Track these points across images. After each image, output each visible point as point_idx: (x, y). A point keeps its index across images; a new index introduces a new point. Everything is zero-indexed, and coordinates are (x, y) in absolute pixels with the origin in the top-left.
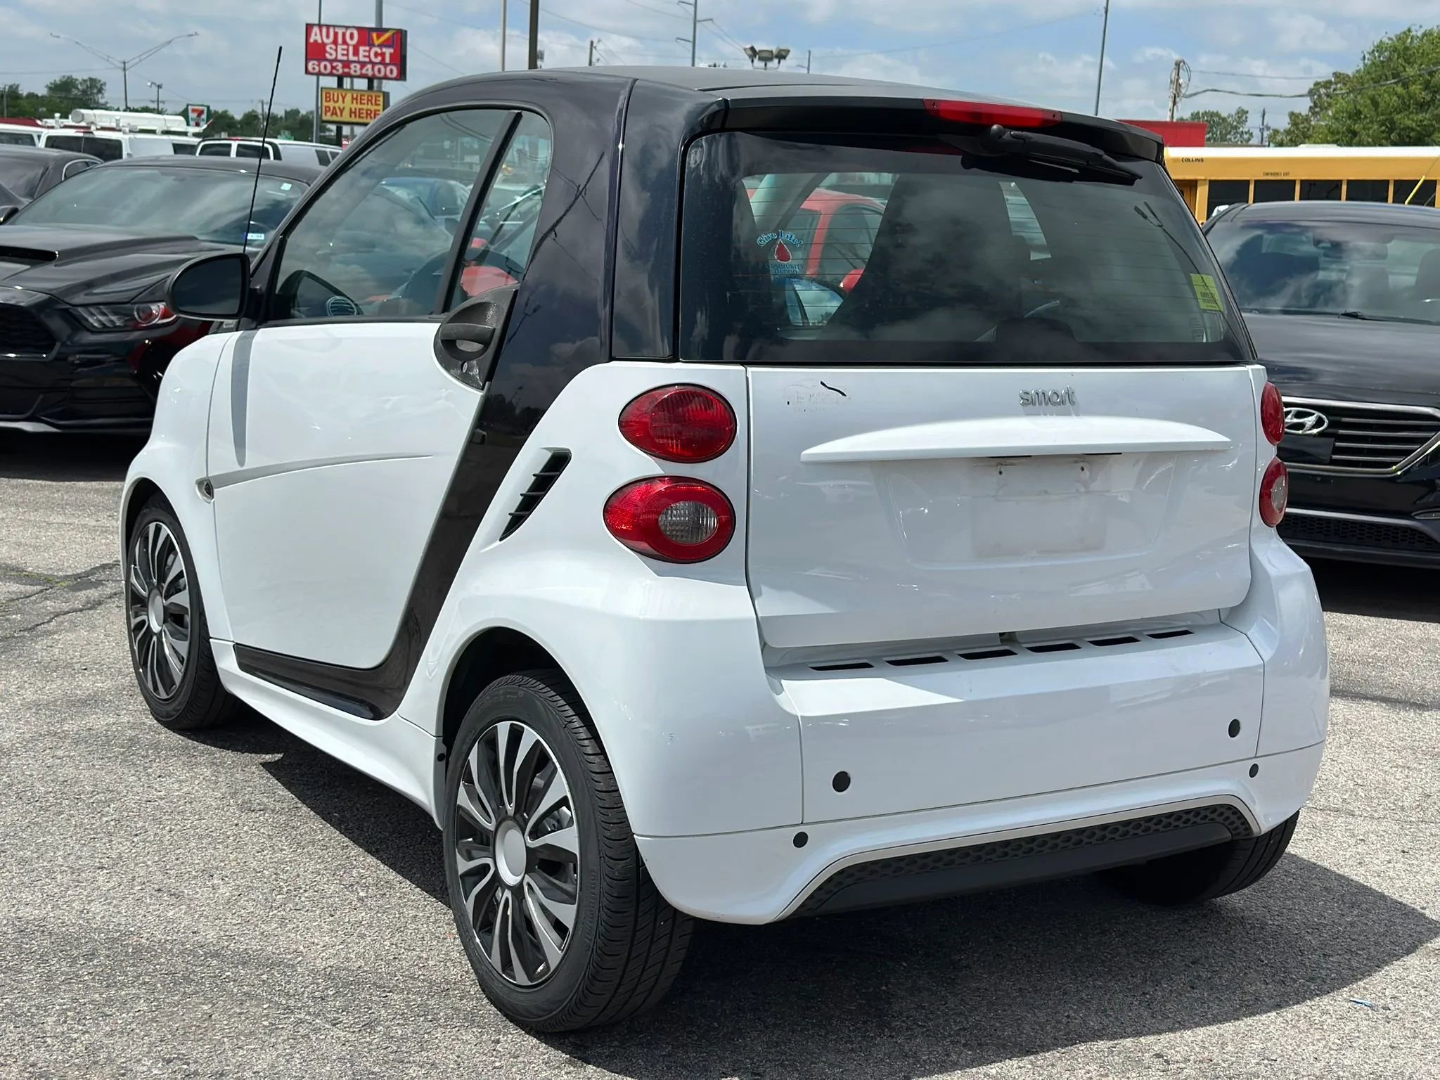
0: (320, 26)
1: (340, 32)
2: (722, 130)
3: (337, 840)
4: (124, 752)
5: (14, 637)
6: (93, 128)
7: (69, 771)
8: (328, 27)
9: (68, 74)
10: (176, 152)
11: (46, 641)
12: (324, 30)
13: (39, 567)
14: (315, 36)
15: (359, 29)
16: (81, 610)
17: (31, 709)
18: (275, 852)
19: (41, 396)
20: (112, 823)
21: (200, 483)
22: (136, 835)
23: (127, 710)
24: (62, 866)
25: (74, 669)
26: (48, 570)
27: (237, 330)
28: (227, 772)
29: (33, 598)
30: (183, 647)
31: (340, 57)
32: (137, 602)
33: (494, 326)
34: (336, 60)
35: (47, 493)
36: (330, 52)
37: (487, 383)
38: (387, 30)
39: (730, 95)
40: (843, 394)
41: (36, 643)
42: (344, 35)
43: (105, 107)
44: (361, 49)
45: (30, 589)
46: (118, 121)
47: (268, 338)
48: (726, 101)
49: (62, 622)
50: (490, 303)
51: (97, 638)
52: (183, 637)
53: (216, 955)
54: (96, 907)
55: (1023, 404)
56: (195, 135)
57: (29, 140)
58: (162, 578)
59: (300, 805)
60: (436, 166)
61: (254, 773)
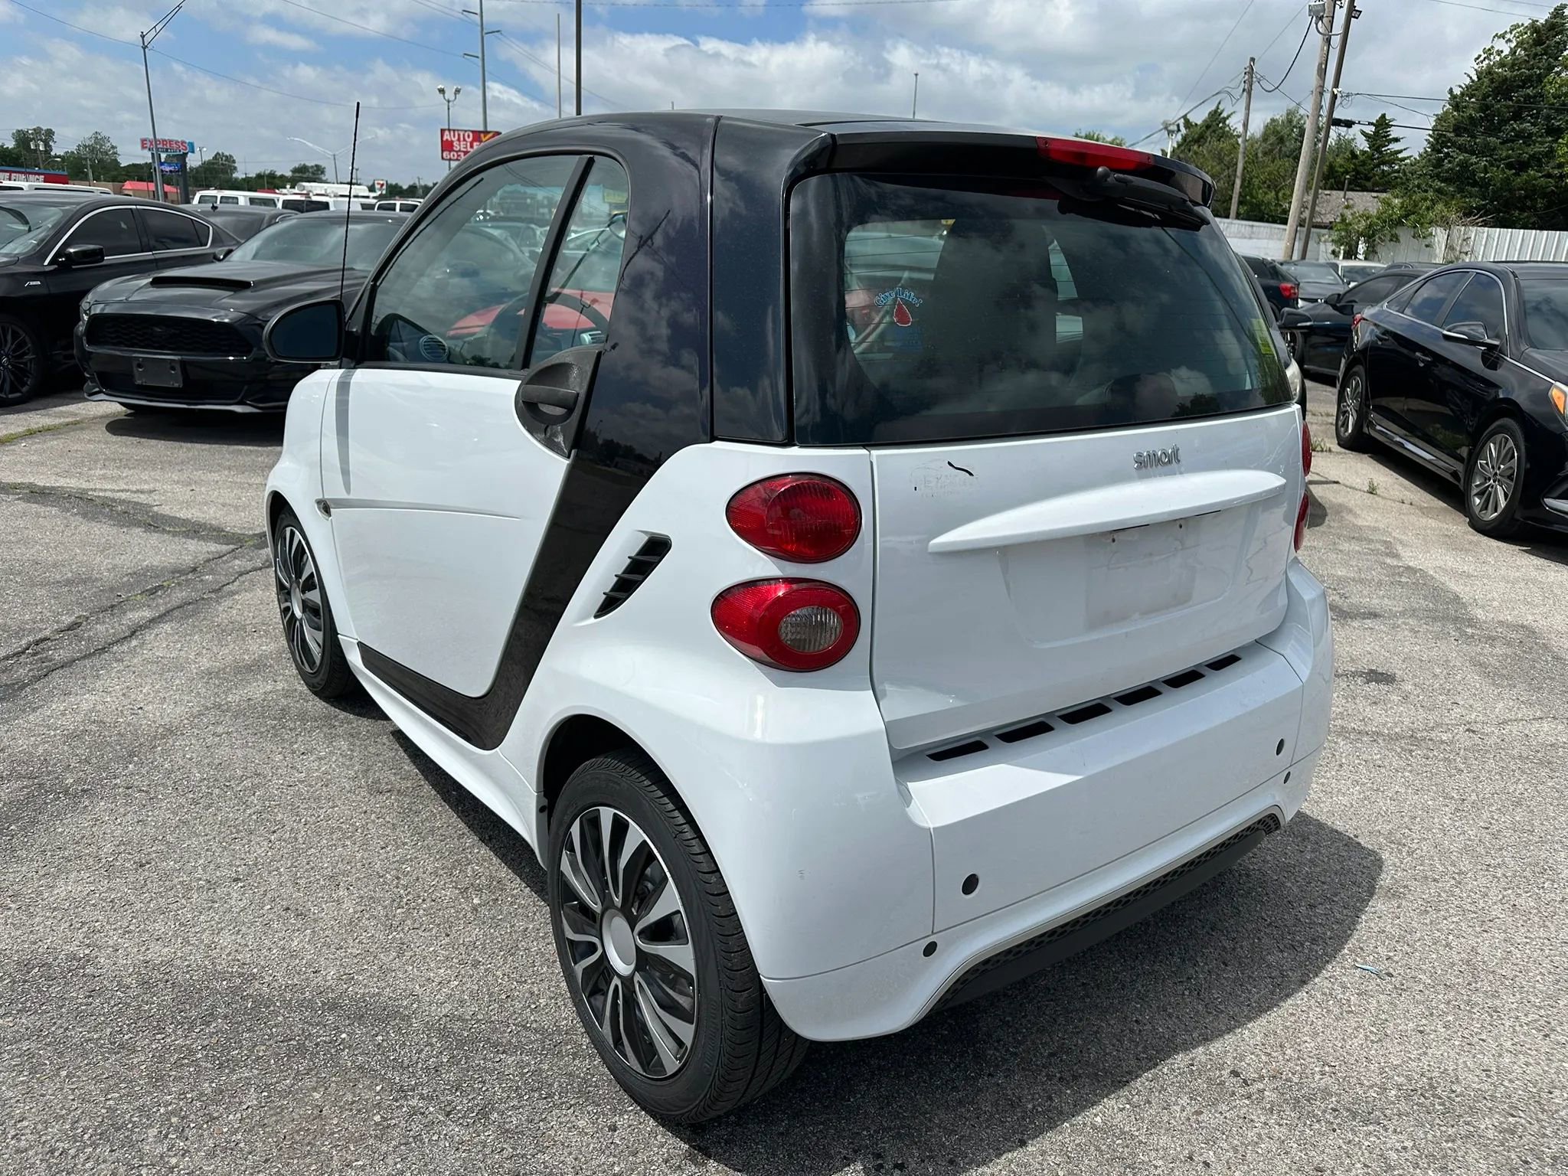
0: (449, 130)
1: (462, 134)
2: (828, 170)
3: (455, 827)
4: (275, 725)
5: (203, 599)
6: (311, 194)
7: (223, 752)
8: (454, 131)
9: (302, 163)
10: (363, 209)
11: (228, 603)
12: (452, 133)
13: (235, 527)
14: (447, 137)
15: (473, 132)
16: (260, 569)
17: (203, 677)
18: (398, 848)
19: (246, 387)
20: (254, 817)
21: (319, 502)
22: (274, 832)
23: (283, 676)
24: (200, 879)
25: (246, 632)
26: (241, 529)
27: (340, 368)
28: (361, 745)
29: (225, 558)
30: (319, 636)
31: (462, 149)
32: (284, 592)
33: (577, 389)
34: (460, 151)
35: (253, 457)
36: (456, 146)
37: (573, 451)
38: (489, 132)
39: (837, 130)
40: (971, 474)
41: (220, 604)
42: (464, 135)
43: (326, 182)
44: (475, 144)
45: (225, 548)
46: (326, 190)
47: (364, 377)
48: (833, 136)
49: (244, 582)
50: (572, 364)
51: (269, 597)
52: (318, 629)
53: (333, 1006)
54: (226, 939)
55: (1138, 468)
56: (374, 198)
57: (272, 203)
58: (299, 575)
59: (423, 783)
60: (524, 215)
61: (384, 744)
